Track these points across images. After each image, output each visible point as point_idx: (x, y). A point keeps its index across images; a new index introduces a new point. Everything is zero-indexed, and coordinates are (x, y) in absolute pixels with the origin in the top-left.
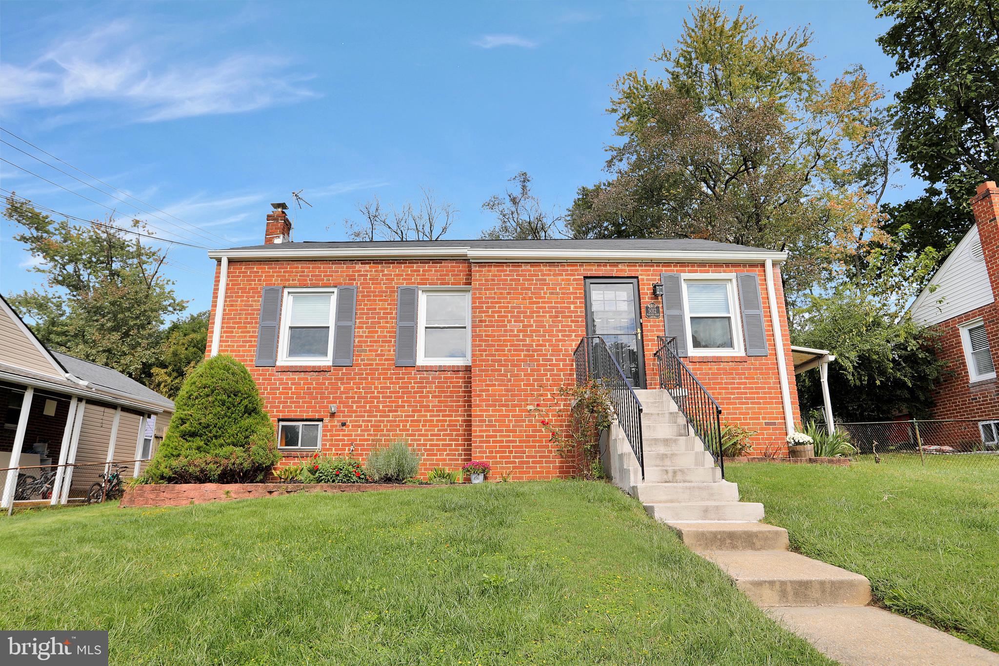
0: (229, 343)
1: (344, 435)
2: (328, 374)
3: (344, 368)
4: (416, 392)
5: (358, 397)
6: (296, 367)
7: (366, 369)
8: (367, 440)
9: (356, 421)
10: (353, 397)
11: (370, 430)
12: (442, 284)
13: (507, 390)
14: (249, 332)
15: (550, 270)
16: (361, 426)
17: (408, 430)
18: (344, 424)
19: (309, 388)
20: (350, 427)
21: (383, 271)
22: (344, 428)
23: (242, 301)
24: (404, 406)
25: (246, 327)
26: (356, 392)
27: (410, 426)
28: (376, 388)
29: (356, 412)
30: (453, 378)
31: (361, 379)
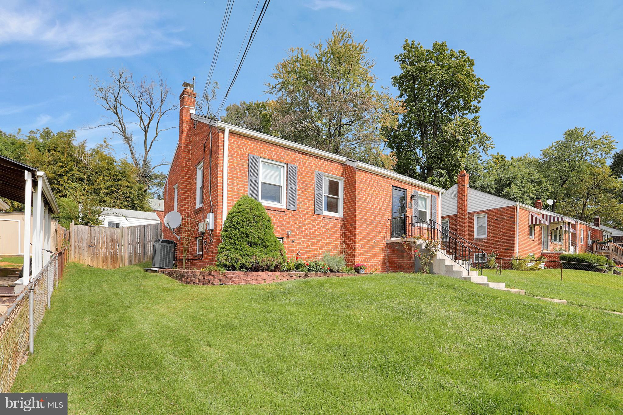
0: (232, 186)
1: (294, 247)
2: (285, 213)
3: (292, 211)
4: (323, 228)
5: (299, 228)
6: (270, 207)
7: (302, 214)
8: (303, 250)
9: (299, 240)
10: (297, 228)
11: (304, 246)
12: (333, 174)
13: (367, 233)
14: (243, 181)
15: (382, 180)
16: (300, 243)
17: (320, 247)
18: (293, 242)
19: (276, 220)
20: (296, 243)
21: (308, 160)
22: (293, 243)
23: (237, 160)
24: (318, 235)
25: (241, 178)
26: (298, 225)
27: (321, 245)
28: (307, 224)
29: (298, 235)
30: (336, 223)
31: (300, 218)
